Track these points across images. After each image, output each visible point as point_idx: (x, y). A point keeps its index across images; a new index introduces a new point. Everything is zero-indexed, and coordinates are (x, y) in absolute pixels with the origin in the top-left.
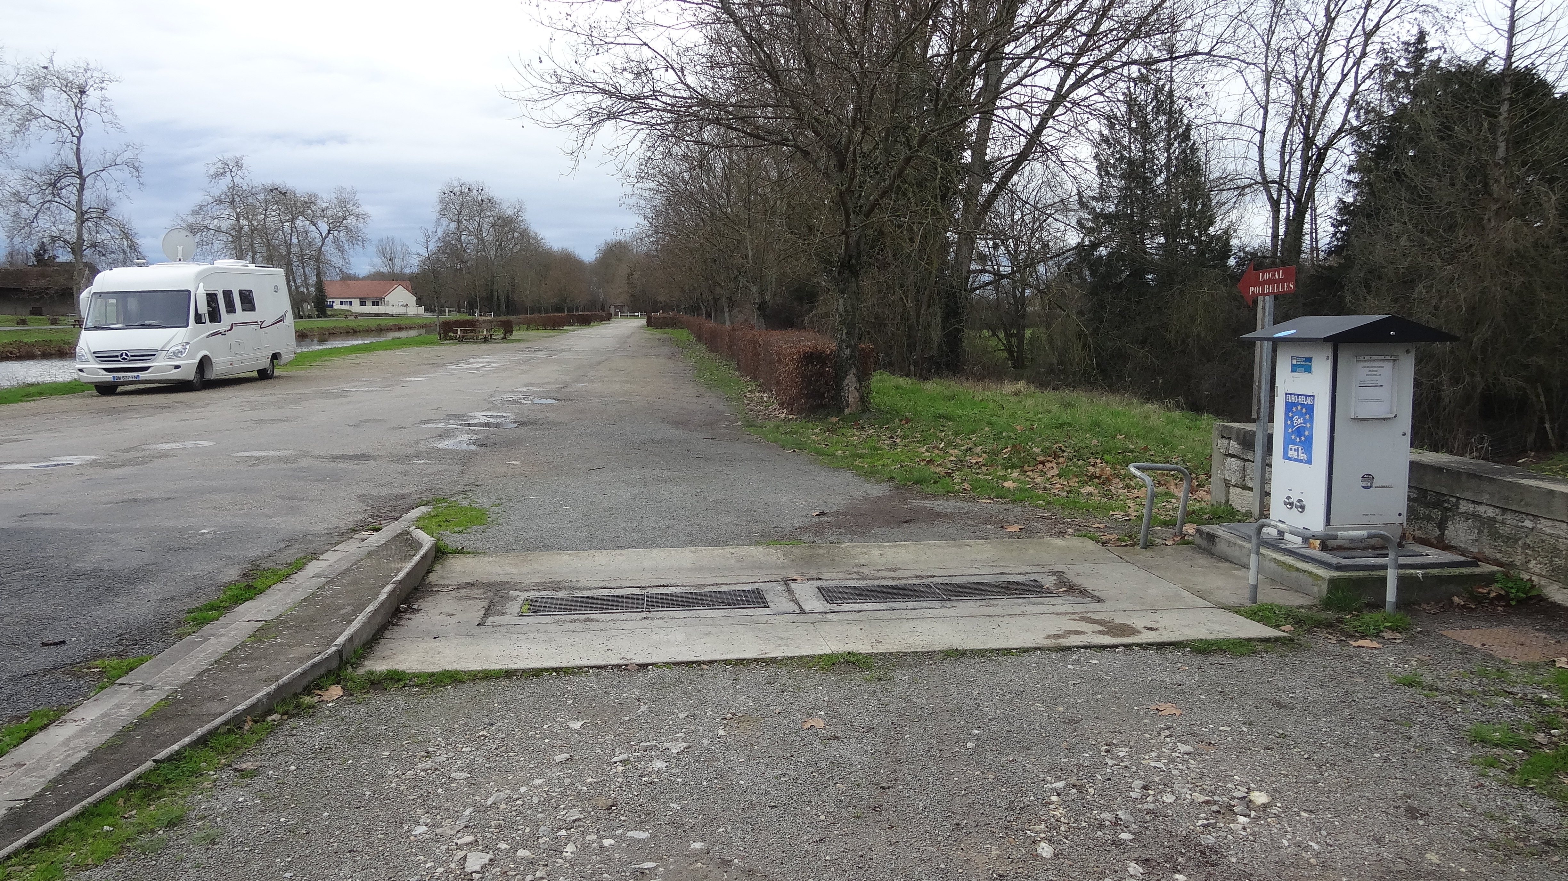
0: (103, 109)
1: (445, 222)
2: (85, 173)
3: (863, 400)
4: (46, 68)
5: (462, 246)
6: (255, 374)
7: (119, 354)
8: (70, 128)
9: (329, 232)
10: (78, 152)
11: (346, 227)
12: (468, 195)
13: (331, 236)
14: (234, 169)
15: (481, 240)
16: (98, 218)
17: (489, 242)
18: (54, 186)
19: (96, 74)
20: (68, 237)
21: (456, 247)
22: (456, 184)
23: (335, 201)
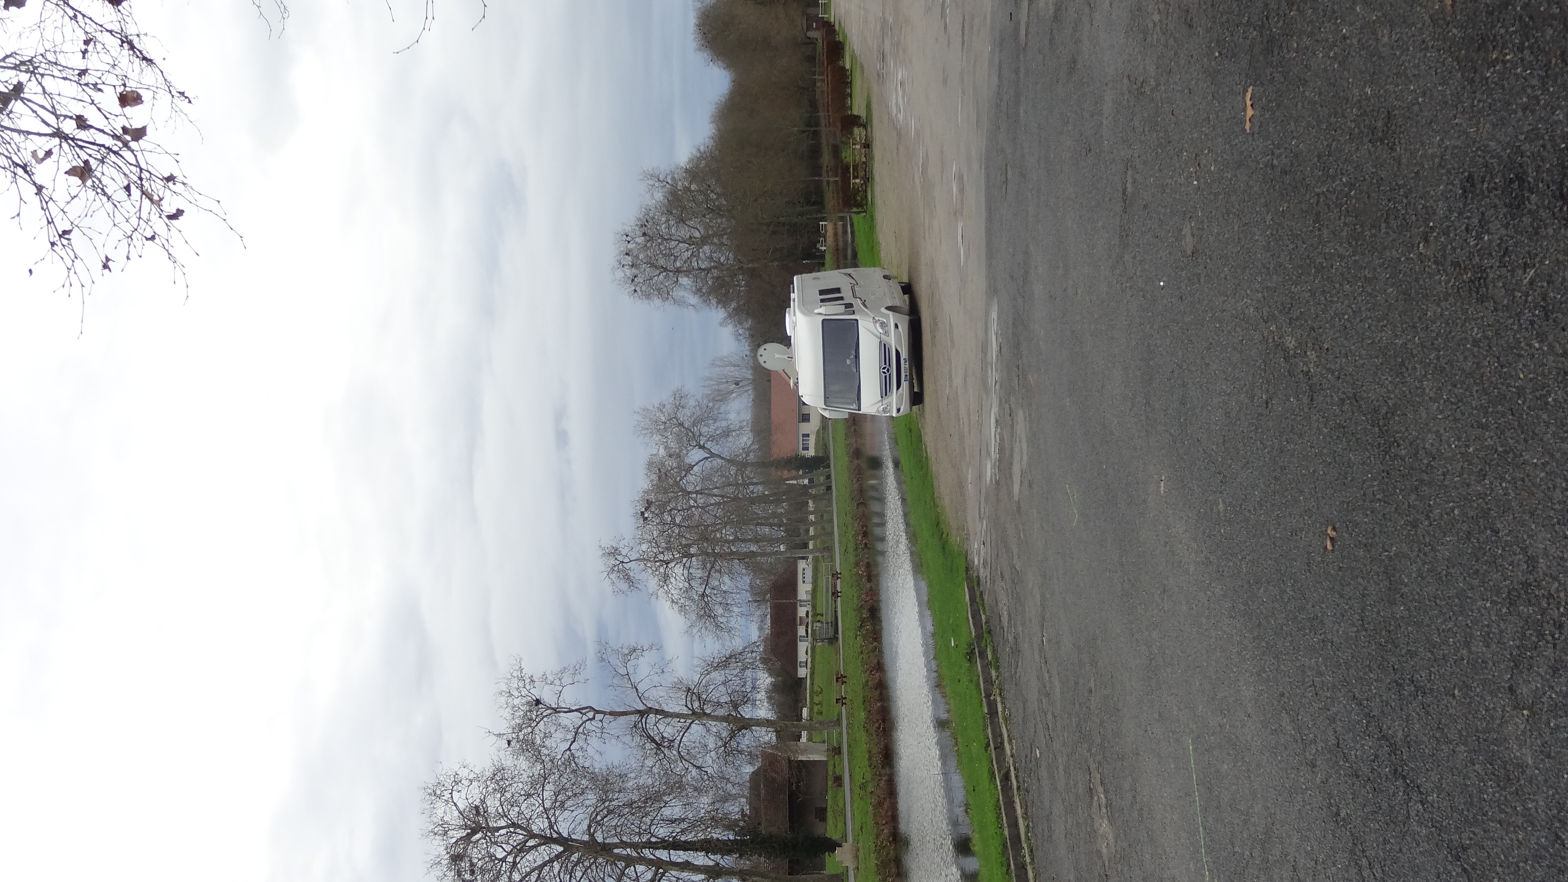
0: (557, 682)
1: (678, 293)
2: (641, 707)
4: (509, 742)
5: (715, 267)
6: (906, 297)
7: (884, 375)
8: (585, 722)
9: (702, 447)
10: (615, 714)
11: (694, 424)
12: (637, 257)
13: (708, 445)
14: (620, 558)
15: (704, 240)
16: (699, 698)
17: (707, 227)
18: (659, 744)
19: (515, 683)
20: (725, 734)
21: (718, 278)
22: (619, 274)
23: (657, 438)
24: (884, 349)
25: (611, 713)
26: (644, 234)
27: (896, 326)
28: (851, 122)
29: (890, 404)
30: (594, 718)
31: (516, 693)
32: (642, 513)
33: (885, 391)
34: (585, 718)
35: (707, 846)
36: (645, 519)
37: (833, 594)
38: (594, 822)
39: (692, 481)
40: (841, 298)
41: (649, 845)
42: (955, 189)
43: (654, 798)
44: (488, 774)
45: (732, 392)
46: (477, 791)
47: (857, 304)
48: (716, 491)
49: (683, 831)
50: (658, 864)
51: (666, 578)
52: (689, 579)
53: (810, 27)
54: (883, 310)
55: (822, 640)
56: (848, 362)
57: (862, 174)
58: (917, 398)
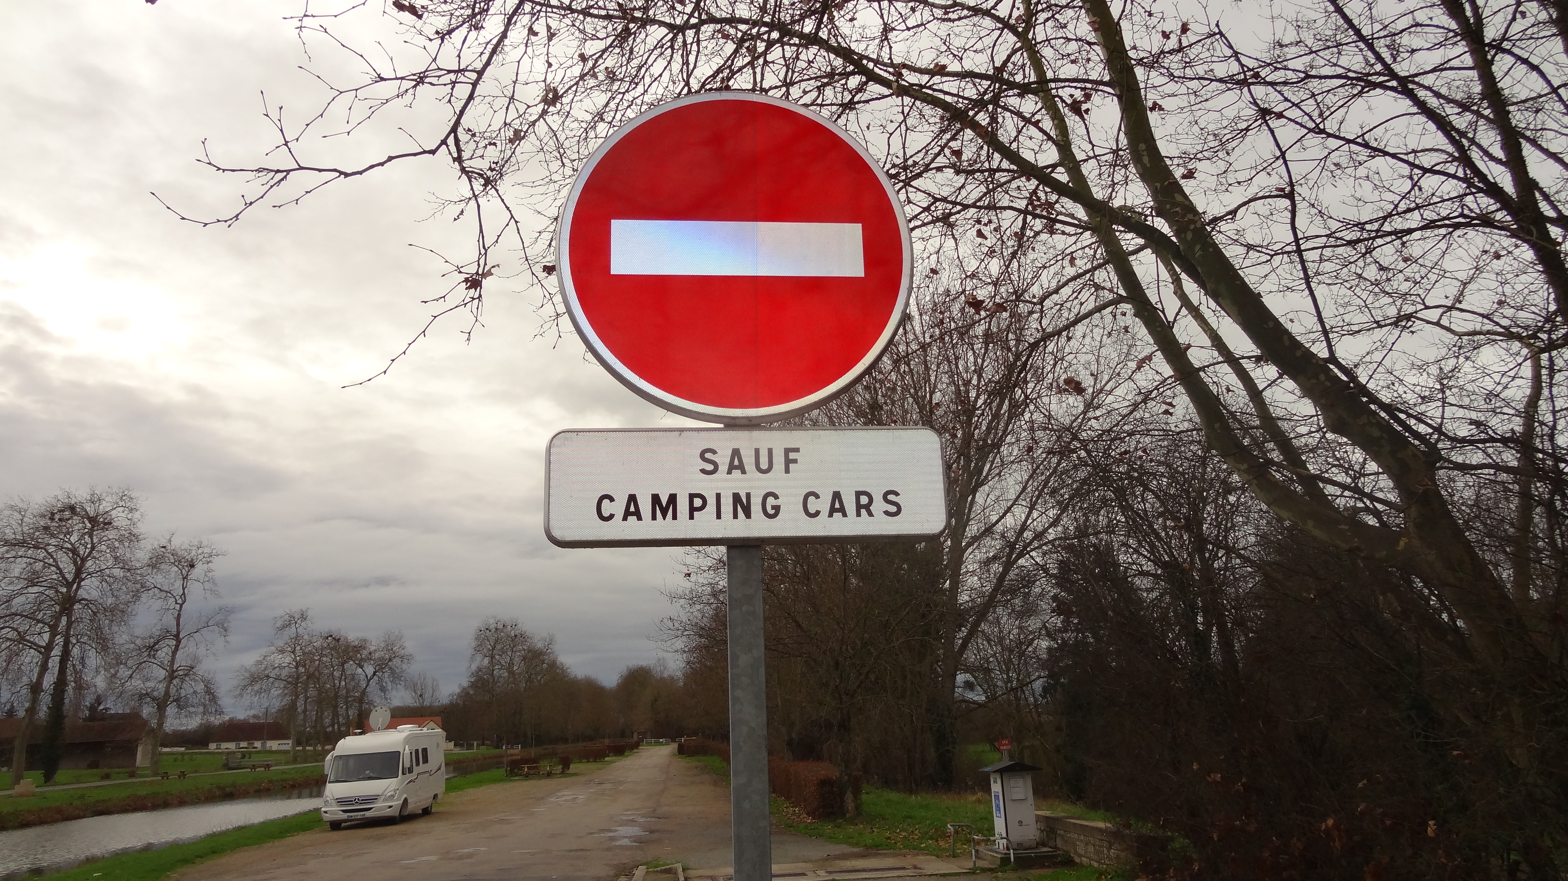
0: (207, 579)
1: (479, 657)
2: (181, 636)
3: (858, 808)
4: (164, 547)
5: (494, 680)
6: (421, 812)
7: (352, 800)
8: (174, 597)
9: (374, 674)
10: (178, 618)
11: (390, 668)
12: (502, 631)
13: (376, 678)
14: (299, 621)
15: (511, 673)
16: (186, 675)
17: (519, 674)
18: (152, 649)
19: (207, 550)
20: (155, 694)
21: (488, 681)
22: (492, 621)
23: (383, 645)
24: (373, 799)
25: (179, 615)
26: (516, 636)
27: (390, 807)
28: (566, 763)
29: (331, 806)
30: (176, 603)
31: (200, 551)
32: (331, 636)
33: (341, 801)
34: (178, 598)
35: (61, 683)
36: (327, 638)
37: (254, 766)
38: (88, 603)
39: (350, 666)
40: (418, 764)
41: (67, 643)
42: (466, 850)
43: (103, 644)
44: (135, 531)
45: (415, 693)
46: (124, 524)
47: (413, 776)
48: (343, 683)
49: (74, 665)
50: (49, 647)
51: (282, 651)
52: (280, 667)
53: (639, 734)
54: (405, 796)
55: (227, 759)
56: (367, 772)
57: (532, 772)
58: (336, 826)
